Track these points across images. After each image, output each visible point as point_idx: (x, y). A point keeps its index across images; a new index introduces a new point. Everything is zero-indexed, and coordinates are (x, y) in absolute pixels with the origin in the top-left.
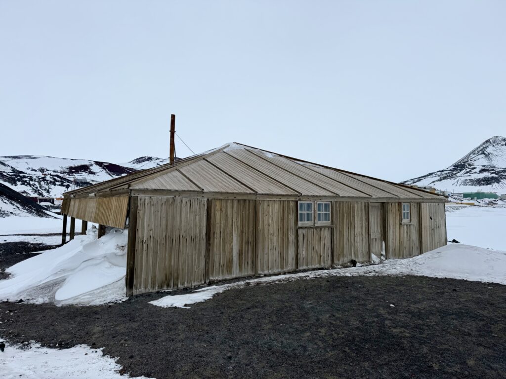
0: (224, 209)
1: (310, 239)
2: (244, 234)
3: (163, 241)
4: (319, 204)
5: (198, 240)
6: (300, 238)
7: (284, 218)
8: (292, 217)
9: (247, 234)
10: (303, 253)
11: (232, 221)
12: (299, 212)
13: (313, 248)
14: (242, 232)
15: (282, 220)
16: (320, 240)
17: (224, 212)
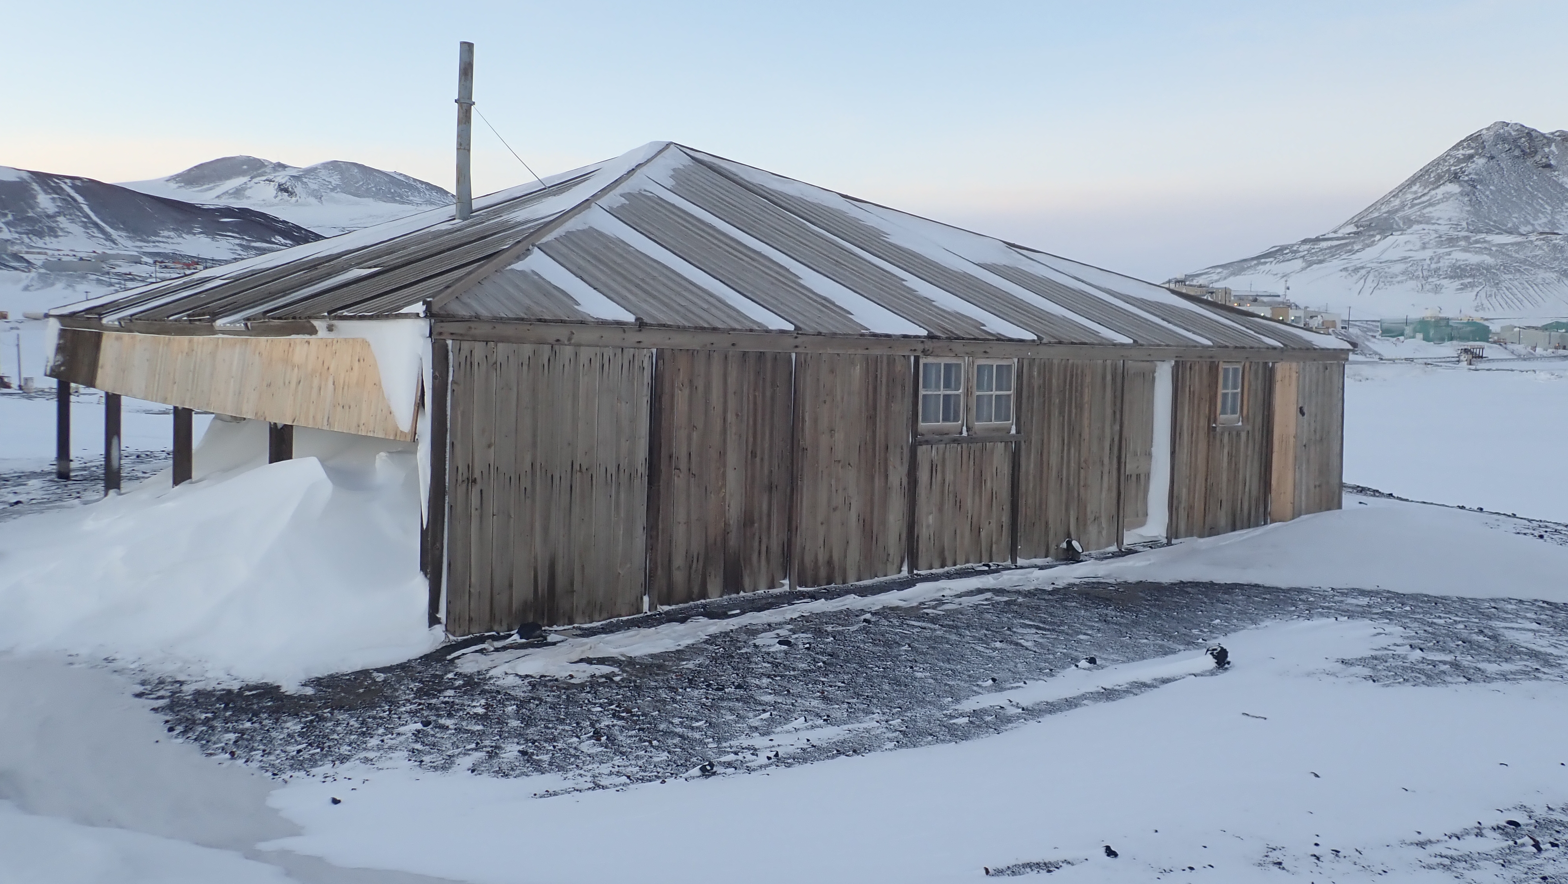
0: (700, 383)
1: (949, 477)
2: (758, 460)
3: (526, 482)
4: (979, 367)
5: (624, 478)
6: (923, 475)
7: (875, 409)
8: (901, 408)
9: (766, 463)
10: (928, 521)
11: (725, 420)
12: (922, 392)
13: (959, 504)
14: (754, 455)
15: (872, 418)
16: (980, 480)
17: (701, 389)
